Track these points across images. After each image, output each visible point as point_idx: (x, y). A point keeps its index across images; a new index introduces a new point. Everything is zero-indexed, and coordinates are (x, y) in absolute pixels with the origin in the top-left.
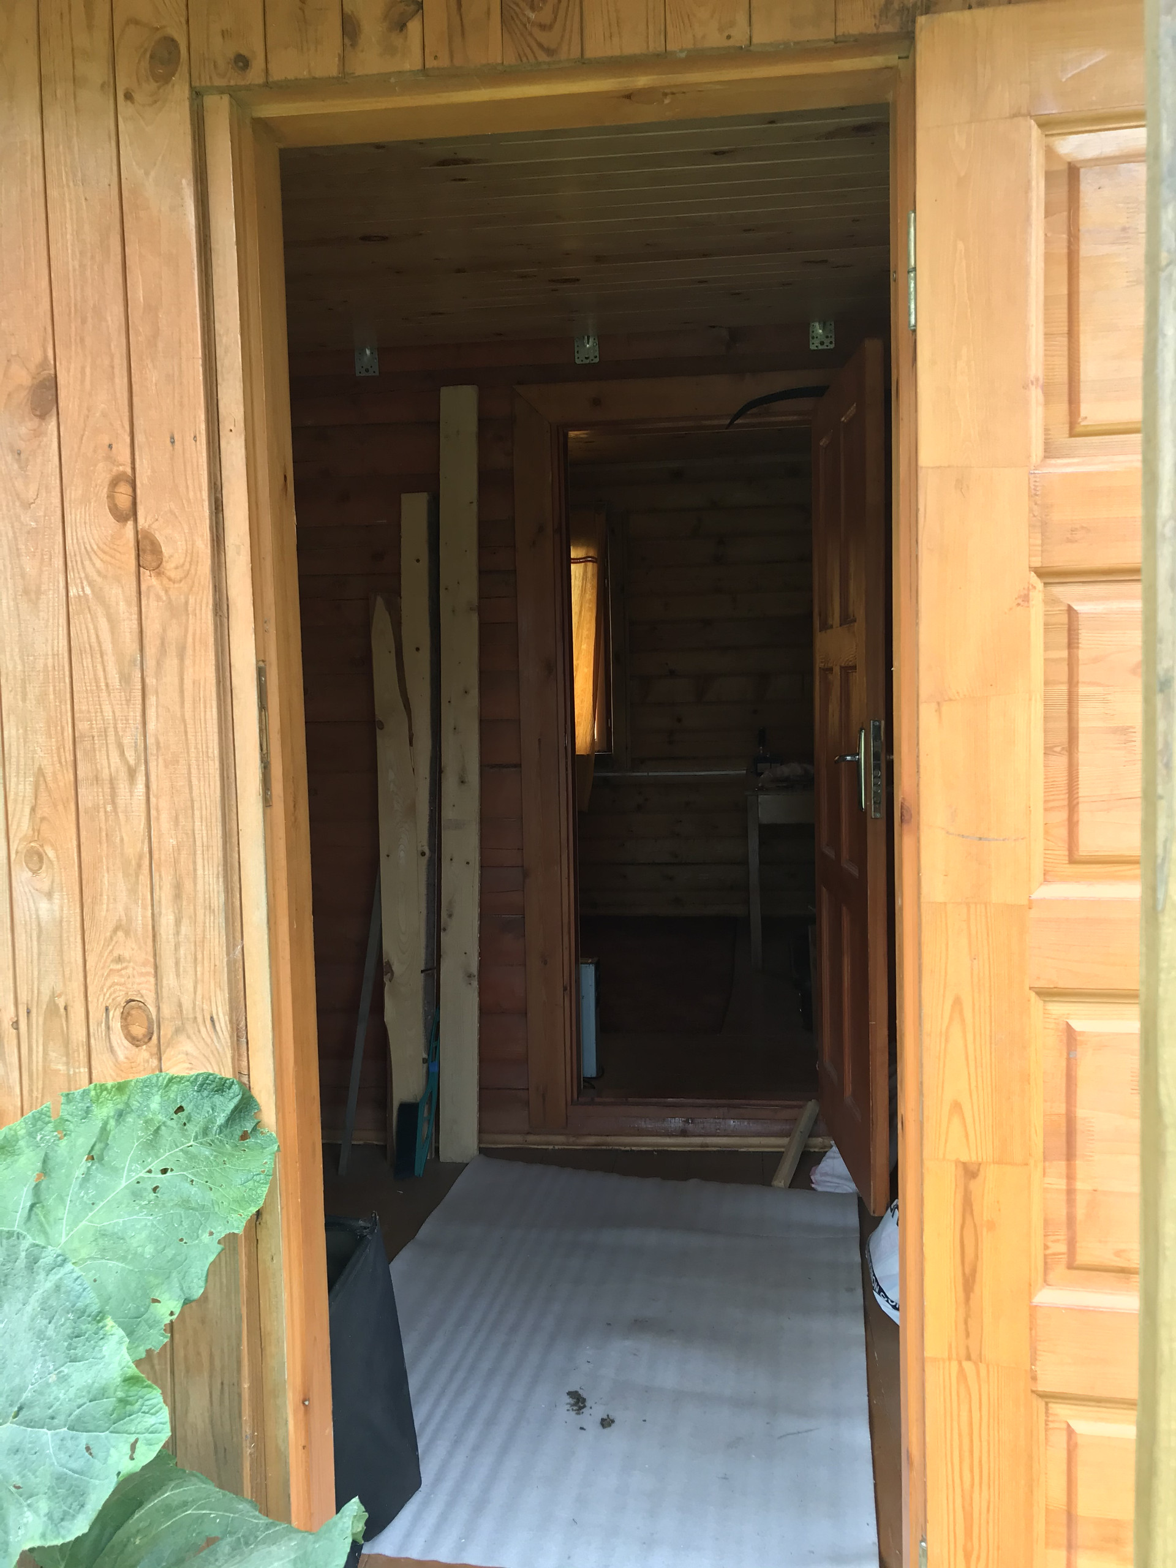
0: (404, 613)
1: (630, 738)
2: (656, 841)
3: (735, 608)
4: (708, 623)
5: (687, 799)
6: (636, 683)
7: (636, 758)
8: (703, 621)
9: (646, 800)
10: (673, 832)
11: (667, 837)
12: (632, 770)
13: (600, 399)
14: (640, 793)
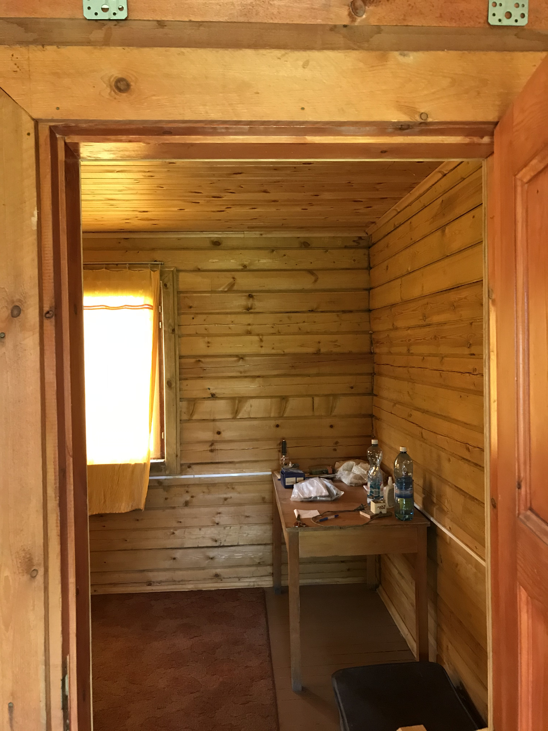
1: (179, 447)
2: (200, 530)
3: (261, 347)
4: (241, 357)
5: (225, 496)
6: (184, 404)
7: (185, 464)
8: (237, 356)
9: (192, 497)
10: (214, 523)
11: (208, 526)
12: (181, 474)
13: (129, 80)
14: (187, 492)
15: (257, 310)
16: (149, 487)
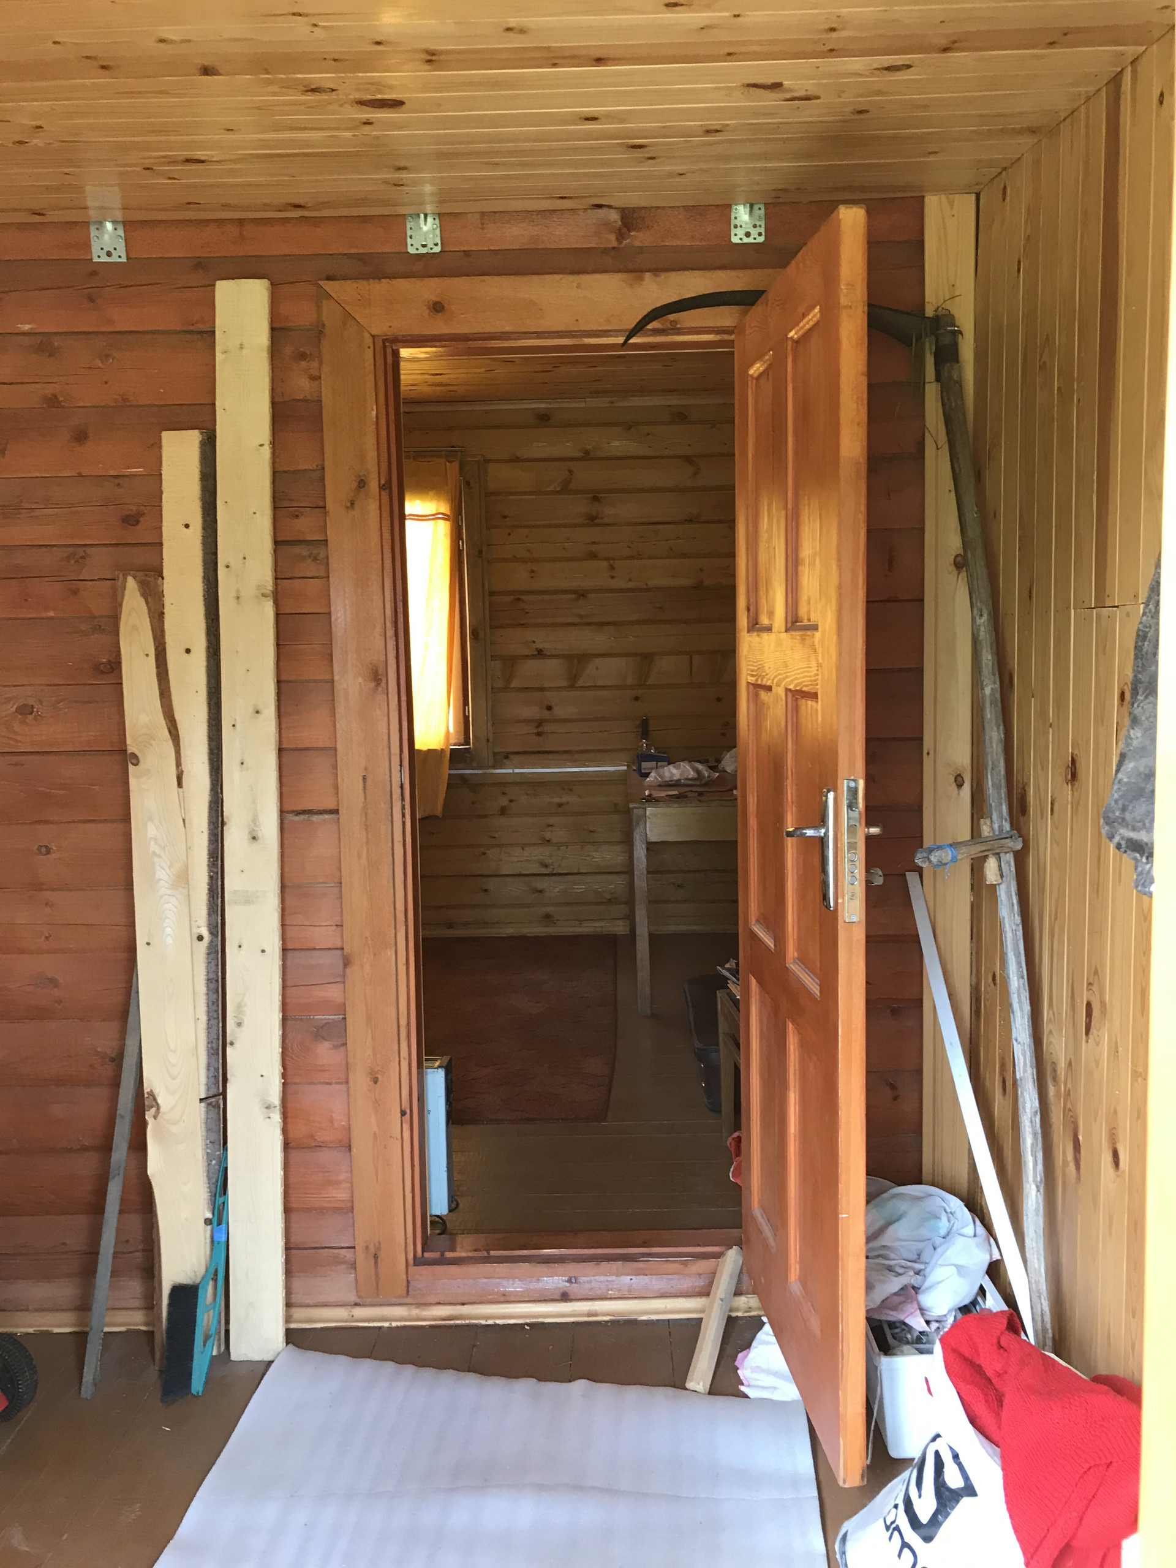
0: (167, 600)
1: (490, 727)
2: (523, 849)
3: (613, 577)
4: (581, 594)
5: (557, 800)
6: (498, 664)
7: (499, 752)
8: (574, 592)
9: (511, 801)
10: (543, 839)
11: (535, 844)
12: (494, 767)
13: (443, 303)
14: (504, 794)
15: (606, 521)
16: (449, 785)
